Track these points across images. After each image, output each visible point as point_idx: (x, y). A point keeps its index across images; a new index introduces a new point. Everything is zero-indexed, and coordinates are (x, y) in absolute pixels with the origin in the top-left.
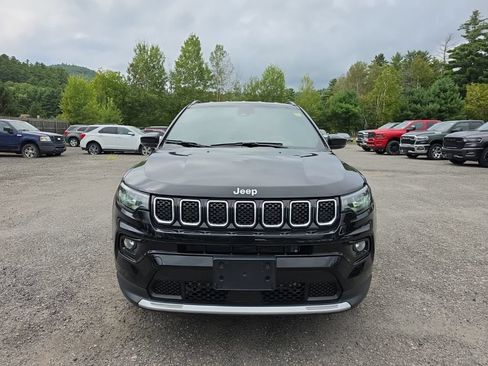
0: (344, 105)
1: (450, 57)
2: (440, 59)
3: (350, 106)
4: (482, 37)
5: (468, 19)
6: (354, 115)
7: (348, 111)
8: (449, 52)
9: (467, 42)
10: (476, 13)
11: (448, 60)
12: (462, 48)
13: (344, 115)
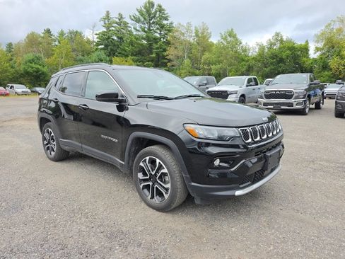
0: (34, 65)
1: (97, 38)
2: (91, 39)
3: (40, 67)
4: (113, 28)
5: (104, 15)
6: (43, 73)
7: (38, 71)
8: (96, 34)
9: (105, 30)
10: (108, 12)
11: (96, 40)
12: (104, 33)
13: (35, 74)
